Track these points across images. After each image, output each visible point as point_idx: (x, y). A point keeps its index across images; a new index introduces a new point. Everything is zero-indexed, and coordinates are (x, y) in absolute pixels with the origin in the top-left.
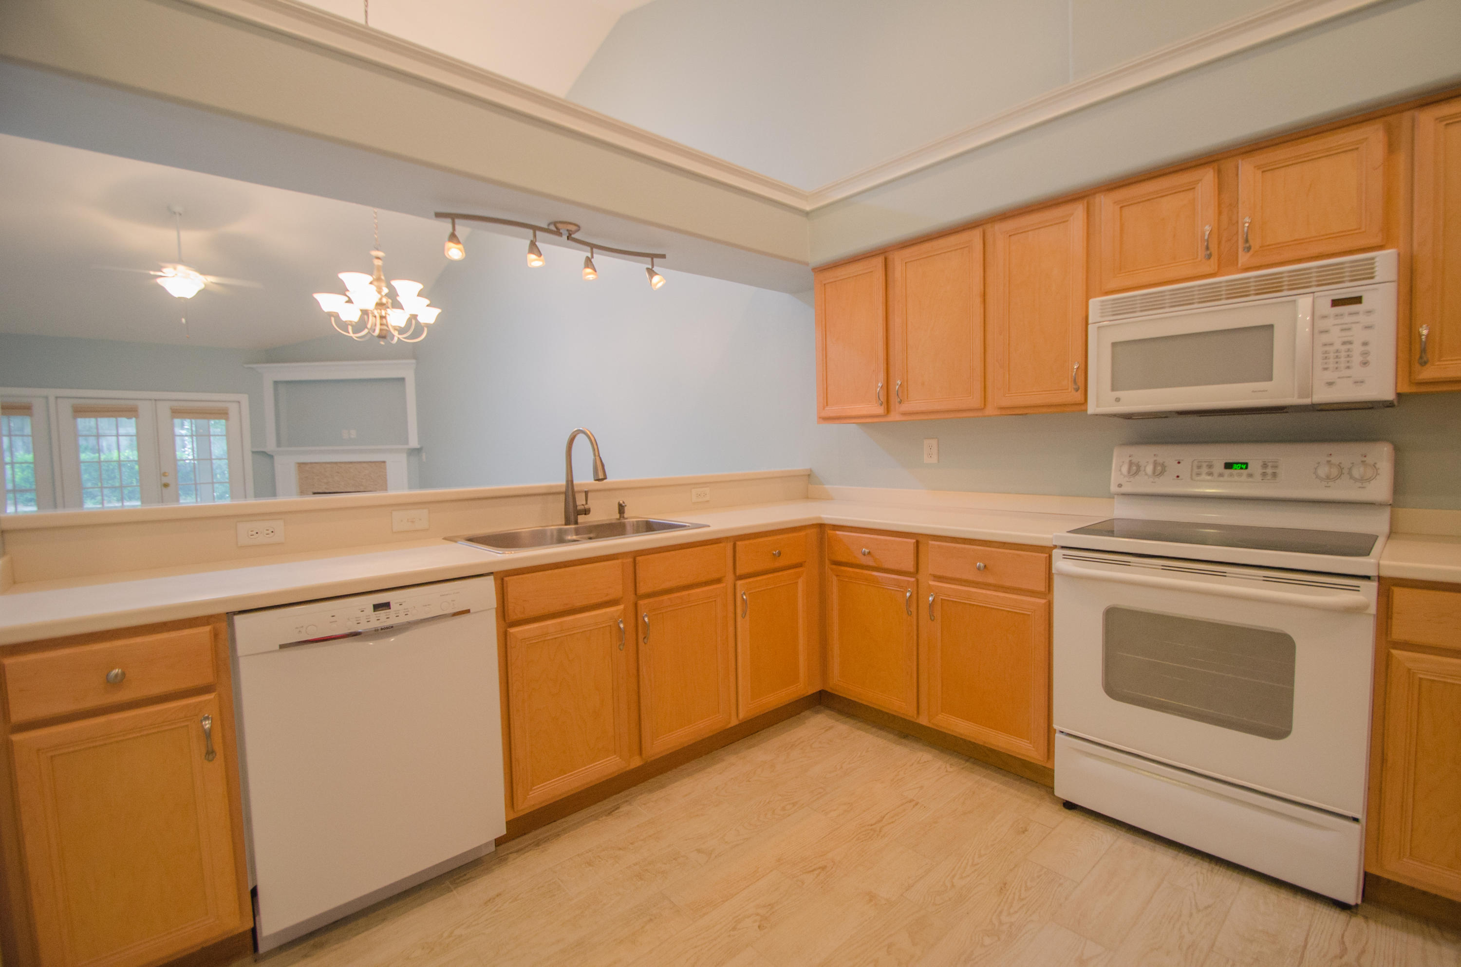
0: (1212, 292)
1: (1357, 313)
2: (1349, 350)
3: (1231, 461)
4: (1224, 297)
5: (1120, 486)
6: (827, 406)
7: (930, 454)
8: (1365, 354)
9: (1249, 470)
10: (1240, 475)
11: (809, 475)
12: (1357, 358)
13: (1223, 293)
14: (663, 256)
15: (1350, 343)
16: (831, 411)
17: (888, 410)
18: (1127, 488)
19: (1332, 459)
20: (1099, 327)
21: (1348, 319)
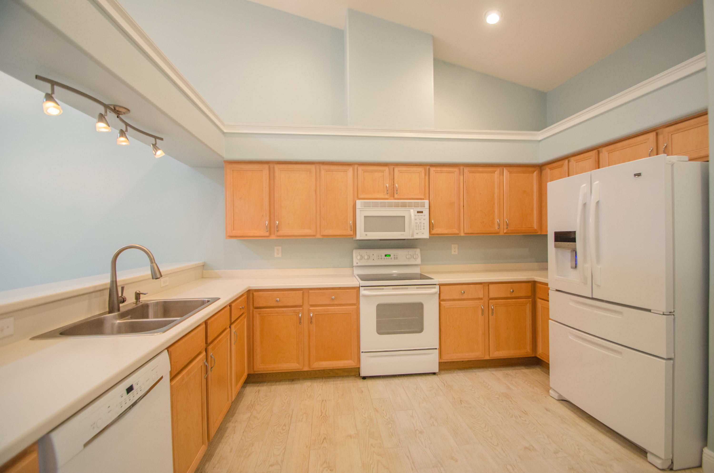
0: (390, 205)
1: (422, 216)
2: (421, 225)
3: (386, 254)
4: (393, 206)
5: (357, 263)
6: (234, 230)
7: (277, 253)
8: (424, 226)
9: (391, 257)
10: (389, 258)
11: (203, 266)
12: (422, 227)
13: (400, 205)
14: (162, 139)
15: (421, 223)
16: (234, 233)
17: (270, 234)
18: (359, 264)
19: (409, 253)
20: (360, 210)
21: (420, 217)
